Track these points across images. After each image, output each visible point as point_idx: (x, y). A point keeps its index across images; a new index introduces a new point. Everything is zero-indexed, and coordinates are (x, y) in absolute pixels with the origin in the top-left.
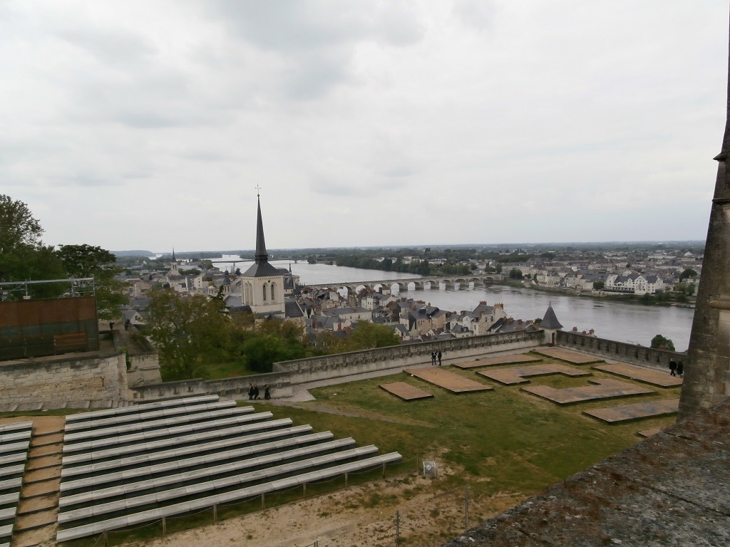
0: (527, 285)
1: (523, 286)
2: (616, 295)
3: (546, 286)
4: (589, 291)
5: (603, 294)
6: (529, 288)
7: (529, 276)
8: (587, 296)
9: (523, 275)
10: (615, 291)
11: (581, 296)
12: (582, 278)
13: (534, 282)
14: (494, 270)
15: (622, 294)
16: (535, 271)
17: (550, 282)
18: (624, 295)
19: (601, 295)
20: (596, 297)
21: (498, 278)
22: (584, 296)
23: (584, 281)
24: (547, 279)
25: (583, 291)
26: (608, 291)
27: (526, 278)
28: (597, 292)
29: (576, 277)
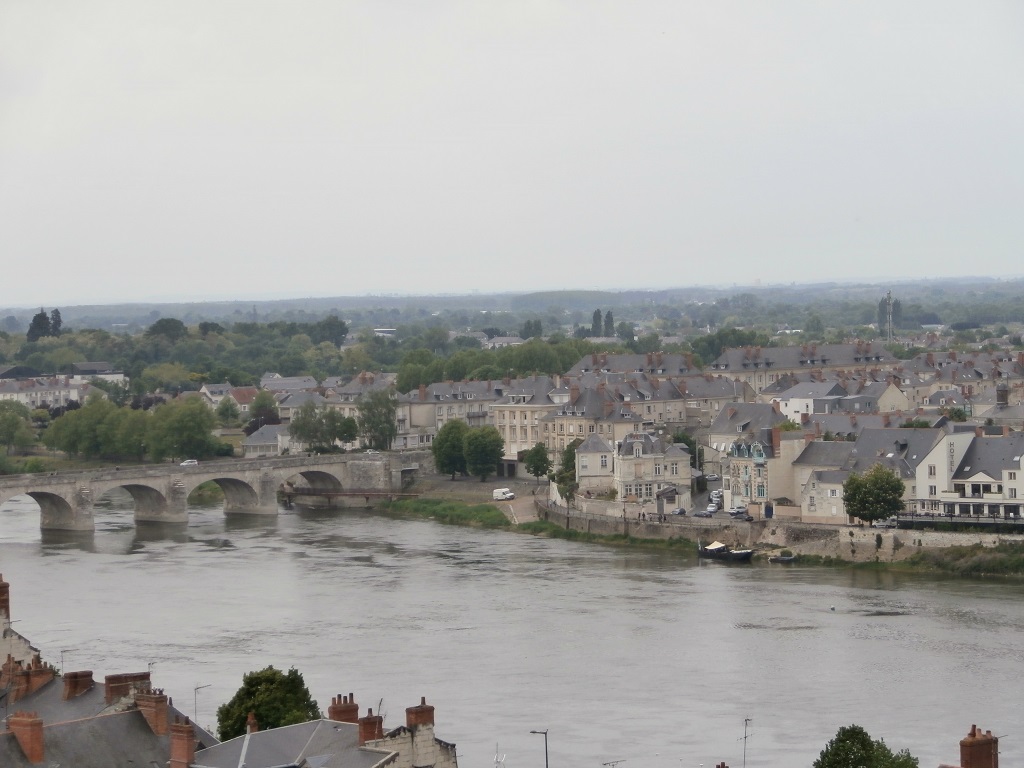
0: (521, 512)
1: (495, 521)
2: (958, 552)
3: (614, 512)
4: (828, 533)
5: (898, 545)
6: (526, 528)
7: (536, 460)
8: (813, 561)
9: (511, 452)
10: (955, 528)
11: (786, 561)
12: (801, 460)
13: (555, 494)
14: (348, 431)
15: (989, 540)
16: (572, 428)
17: (637, 490)
18: (1002, 547)
19: (886, 553)
20: (863, 566)
21: (366, 475)
22: (800, 560)
23: (805, 474)
24: (621, 473)
25: (798, 535)
26: (921, 526)
27: (522, 471)
28: (866, 536)
29: (771, 451)
